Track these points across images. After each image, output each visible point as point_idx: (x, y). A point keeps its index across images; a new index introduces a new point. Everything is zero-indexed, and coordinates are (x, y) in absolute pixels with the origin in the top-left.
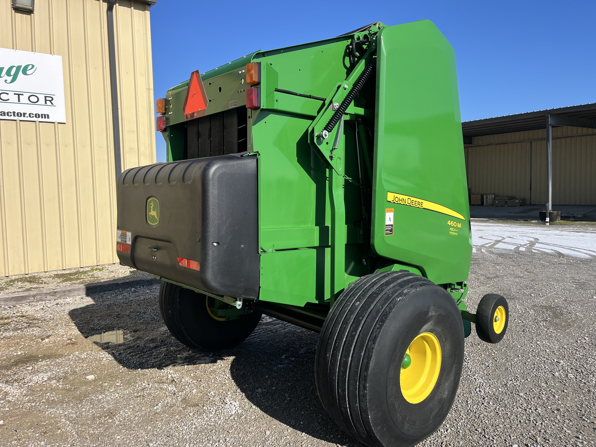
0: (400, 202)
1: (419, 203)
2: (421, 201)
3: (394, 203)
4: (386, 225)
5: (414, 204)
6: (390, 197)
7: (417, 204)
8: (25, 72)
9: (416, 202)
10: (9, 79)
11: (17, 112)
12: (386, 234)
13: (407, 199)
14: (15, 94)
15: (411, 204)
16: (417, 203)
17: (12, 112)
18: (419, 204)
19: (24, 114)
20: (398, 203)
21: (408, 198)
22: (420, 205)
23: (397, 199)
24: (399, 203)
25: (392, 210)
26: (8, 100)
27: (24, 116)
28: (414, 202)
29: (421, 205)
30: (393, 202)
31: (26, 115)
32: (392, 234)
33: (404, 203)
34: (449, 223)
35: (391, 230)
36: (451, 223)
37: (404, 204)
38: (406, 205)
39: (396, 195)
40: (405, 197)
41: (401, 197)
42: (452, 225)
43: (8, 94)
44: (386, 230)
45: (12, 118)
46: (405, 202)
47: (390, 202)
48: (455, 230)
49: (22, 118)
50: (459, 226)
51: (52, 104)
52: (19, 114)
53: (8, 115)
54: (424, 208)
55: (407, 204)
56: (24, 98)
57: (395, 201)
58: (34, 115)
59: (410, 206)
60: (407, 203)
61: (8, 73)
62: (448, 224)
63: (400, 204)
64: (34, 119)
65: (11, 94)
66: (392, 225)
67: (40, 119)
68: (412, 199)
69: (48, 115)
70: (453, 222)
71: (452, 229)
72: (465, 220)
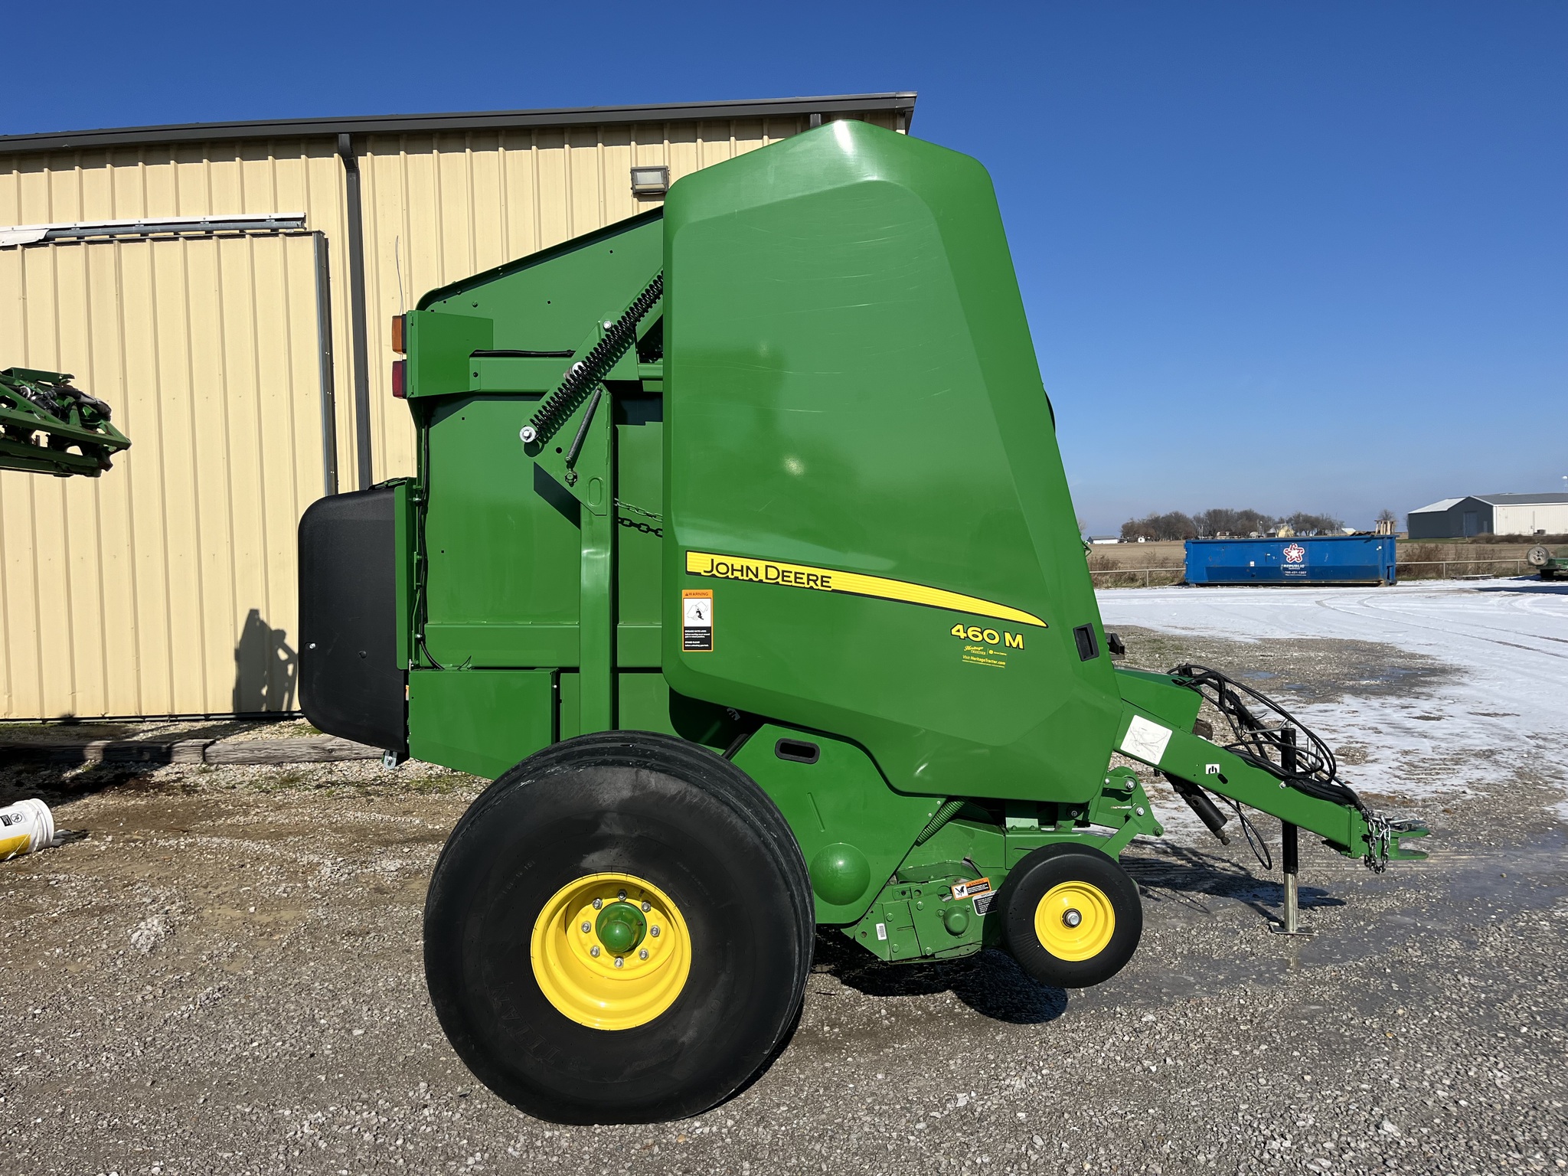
0: (737, 574)
1: (812, 577)
2: (820, 572)
3: (713, 576)
4: (686, 628)
5: (792, 579)
6: (697, 563)
7: (804, 581)
9: (799, 576)
12: (686, 648)
13: (761, 568)
15: (780, 580)
16: (804, 576)
18: (815, 580)
20: (727, 578)
21: (767, 567)
22: (819, 582)
23: (723, 569)
24: (731, 576)
25: (706, 594)
28: (791, 575)
29: (823, 581)
30: (708, 575)
32: (709, 648)
33: (751, 576)
34: (958, 631)
35: (707, 640)
36: (971, 633)
37: (751, 581)
38: (761, 581)
39: (718, 559)
40: (756, 564)
41: (739, 562)
42: (977, 639)
44: (685, 640)
46: (756, 576)
47: (697, 574)
48: (991, 652)
50: (1018, 641)
54: (833, 591)
55: (766, 580)
57: (715, 573)
59: (778, 583)
60: (762, 577)
62: (954, 633)
63: (736, 579)
66: (708, 629)
68: (781, 567)
70: (979, 630)
71: (975, 648)
72: (1047, 627)
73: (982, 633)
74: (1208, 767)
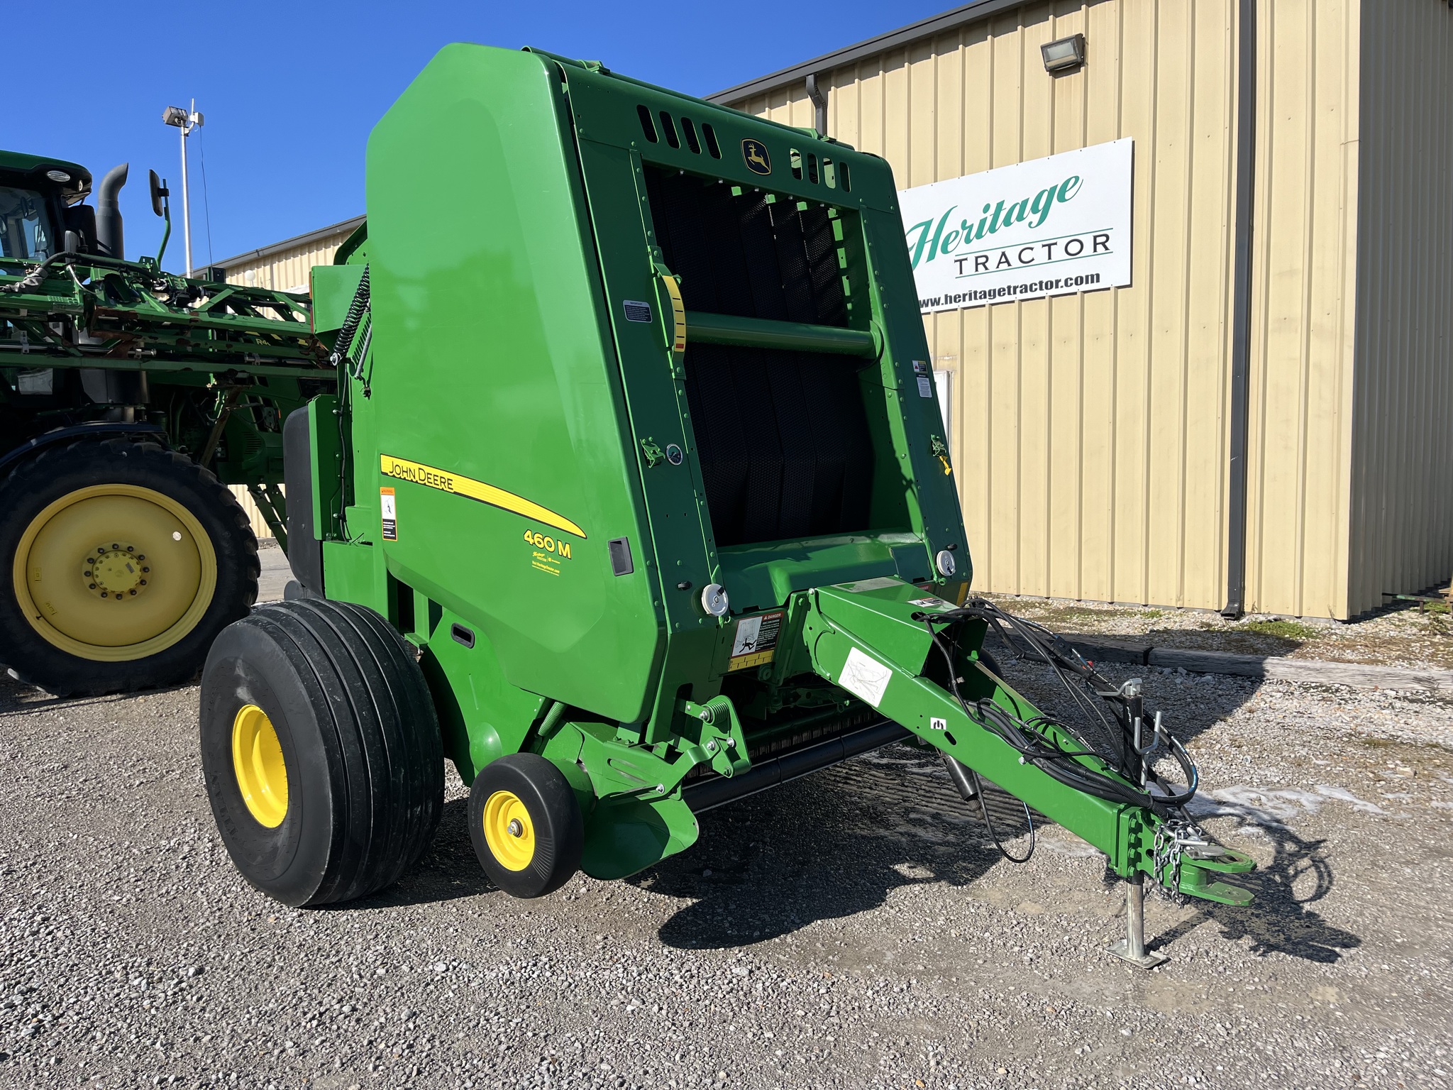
0: (405, 474)
1: (443, 480)
2: (447, 475)
3: (394, 476)
4: (384, 520)
5: (432, 481)
6: (387, 464)
7: (438, 482)
8: (1062, 199)
9: (436, 478)
10: (1035, 218)
11: (1045, 281)
12: (385, 537)
13: (417, 471)
14: (1043, 246)
15: (426, 481)
16: (438, 479)
17: (1037, 282)
18: (444, 483)
19: (1058, 282)
20: (400, 478)
21: (420, 469)
22: (446, 484)
23: (398, 470)
24: (402, 477)
25: (391, 492)
26: (1033, 260)
27: (1057, 287)
28: (432, 477)
29: (449, 484)
30: (391, 474)
31: (1060, 284)
32: (395, 538)
33: (412, 477)
34: (529, 537)
35: (393, 531)
36: (536, 540)
37: (412, 481)
38: (417, 482)
39: (397, 461)
40: (414, 466)
41: (406, 465)
42: (541, 546)
43: (1032, 249)
44: (385, 530)
45: (1039, 294)
46: (414, 477)
47: (386, 474)
48: (550, 559)
49: (1054, 291)
50: (567, 551)
51: (1107, 249)
52: (1050, 285)
53: (1031, 290)
54: (455, 493)
55: (419, 482)
56: (1058, 252)
57: (394, 473)
58: (1073, 282)
59: (425, 484)
60: (417, 478)
61: (1035, 210)
62: (526, 538)
63: (405, 479)
64: (1074, 288)
65: (1037, 246)
66: (393, 521)
67: (1084, 287)
68: (428, 469)
69: (1098, 275)
70: (541, 536)
71: (539, 554)
72: (586, 538)
73: (543, 540)
74: (933, 720)
